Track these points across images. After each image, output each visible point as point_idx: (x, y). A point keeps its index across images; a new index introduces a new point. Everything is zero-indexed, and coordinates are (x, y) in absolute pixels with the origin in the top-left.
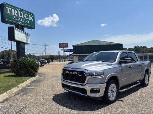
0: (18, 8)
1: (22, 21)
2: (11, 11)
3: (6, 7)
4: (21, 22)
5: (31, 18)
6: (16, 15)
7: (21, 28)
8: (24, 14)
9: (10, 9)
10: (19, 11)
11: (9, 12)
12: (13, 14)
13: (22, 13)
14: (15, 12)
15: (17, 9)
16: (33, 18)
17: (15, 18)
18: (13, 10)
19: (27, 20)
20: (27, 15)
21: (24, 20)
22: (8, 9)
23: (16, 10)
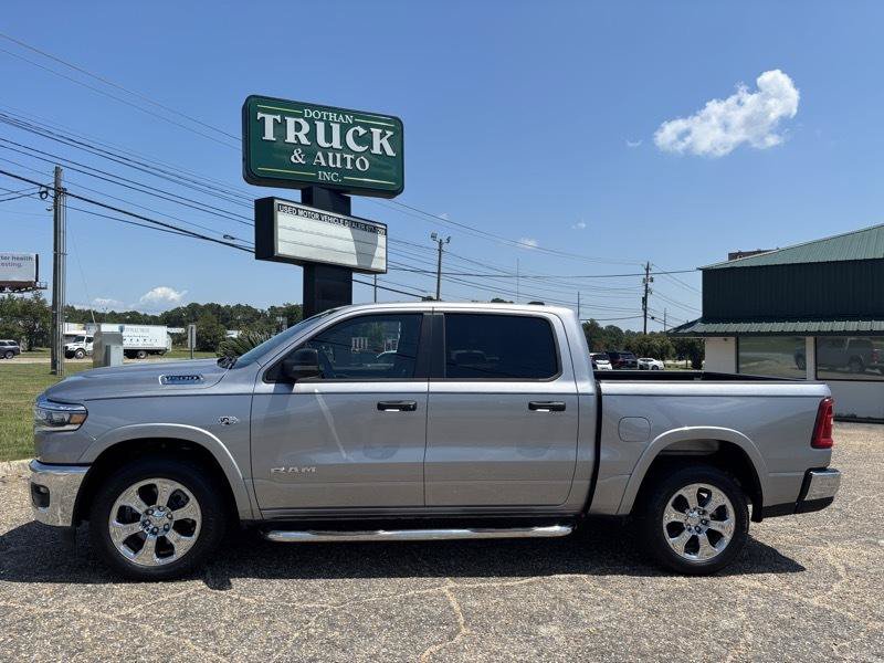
0: (313, 107)
1: (335, 162)
2: (280, 127)
3: (260, 115)
4: (328, 169)
5: (381, 143)
6: (304, 141)
7: (330, 197)
8: (344, 129)
9: (278, 118)
10: (321, 120)
11: (269, 135)
12: (291, 139)
13: (336, 129)
14: (298, 127)
15: (312, 114)
16: (398, 141)
17: (297, 158)
18: (291, 122)
19: (357, 154)
20: (362, 131)
21: (344, 160)
22: (269, 119)
23: (306, 119)
